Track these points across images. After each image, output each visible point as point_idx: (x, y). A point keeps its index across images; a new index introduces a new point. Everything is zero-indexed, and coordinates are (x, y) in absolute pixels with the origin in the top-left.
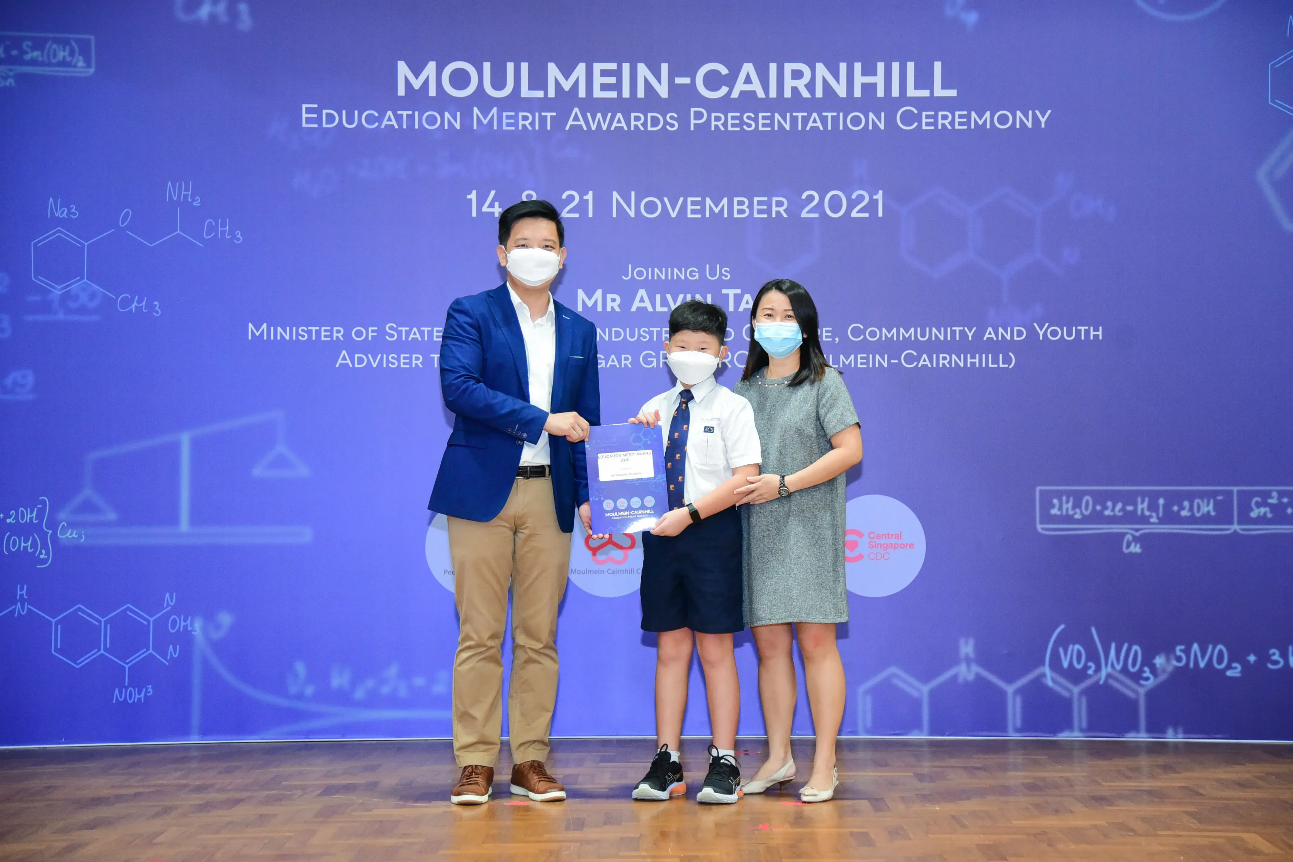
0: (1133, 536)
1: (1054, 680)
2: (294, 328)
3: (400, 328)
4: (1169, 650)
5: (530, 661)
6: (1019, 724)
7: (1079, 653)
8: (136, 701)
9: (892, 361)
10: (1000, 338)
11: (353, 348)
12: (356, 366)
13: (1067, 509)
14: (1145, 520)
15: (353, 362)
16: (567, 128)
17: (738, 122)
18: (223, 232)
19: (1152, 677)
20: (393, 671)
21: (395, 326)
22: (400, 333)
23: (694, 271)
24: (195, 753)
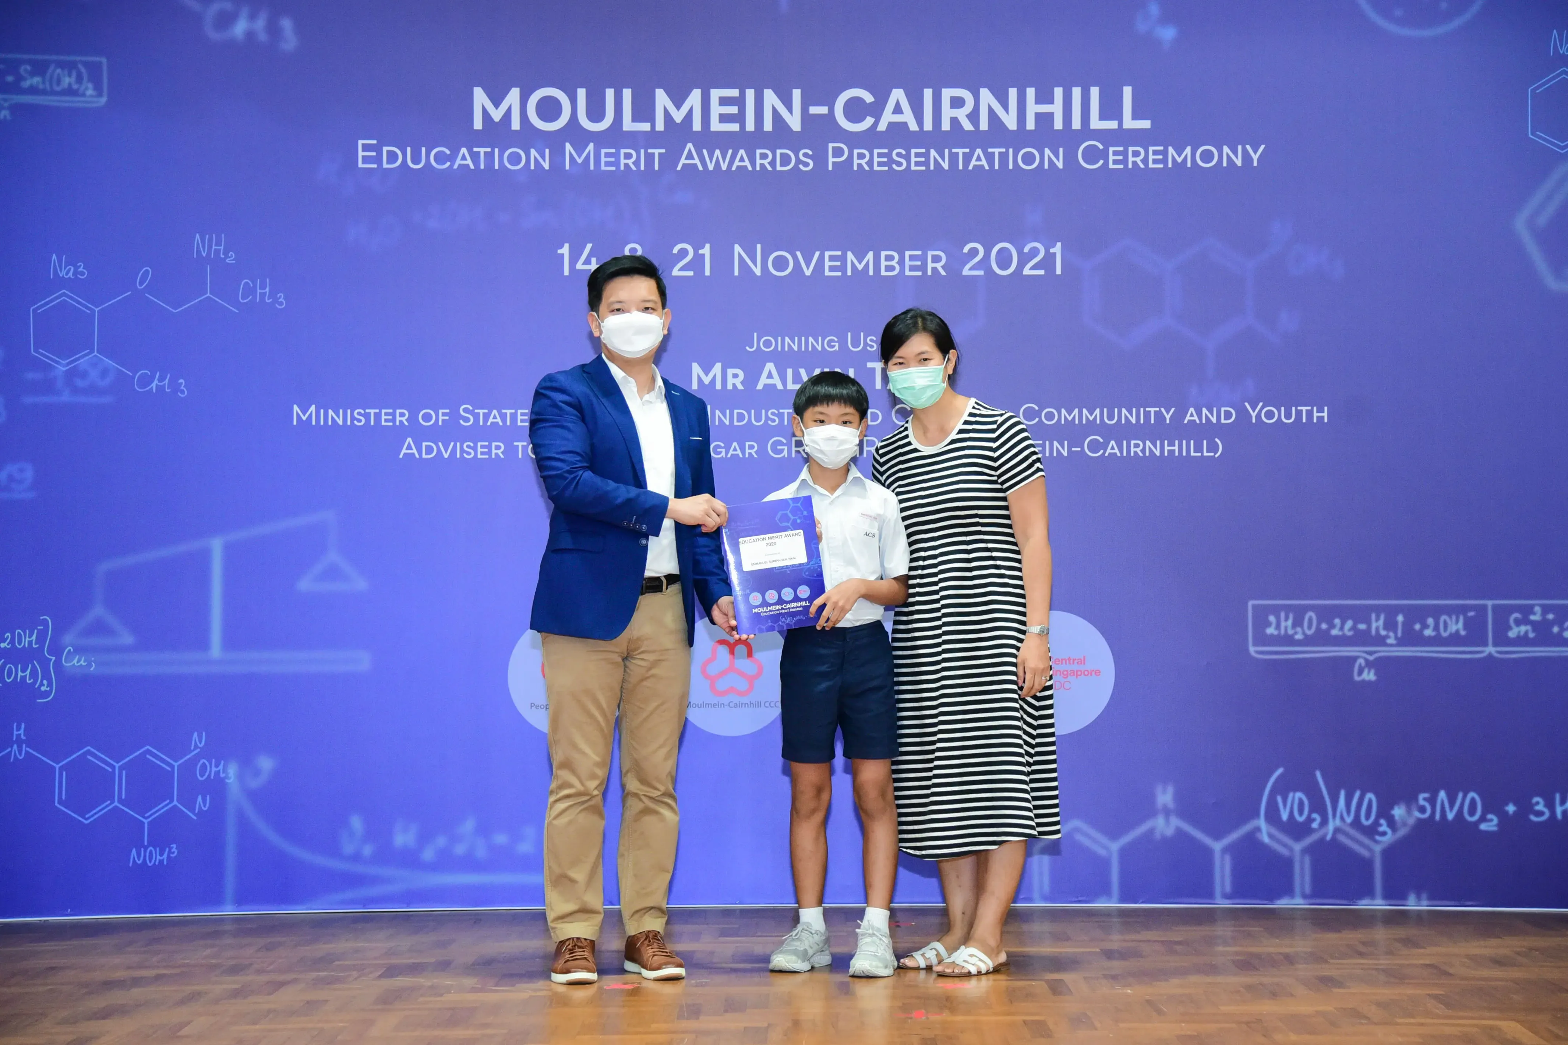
0: (1366, 660)
1: (1271, 836)
2: (349, 411)
3: (476, 411)
4: (1410, 800)
5: (647, 811)
6: (1228, 888)
7: (1301, 804)
8: (157, 863)
9: (1073, 449)
10: (1204, 421)
11: (420, 434)
12: (424, 456)
13: (1286, 628)
14: (1380, 641)
15: (420, 453)
16: (679, 168)
17: (885, 160)
18: (263, 295)
19: (1389, 831)
20: (469, 826)
21: (471, 408)
22: (476, 417)
23: (833, 341)
24: (228, 927)
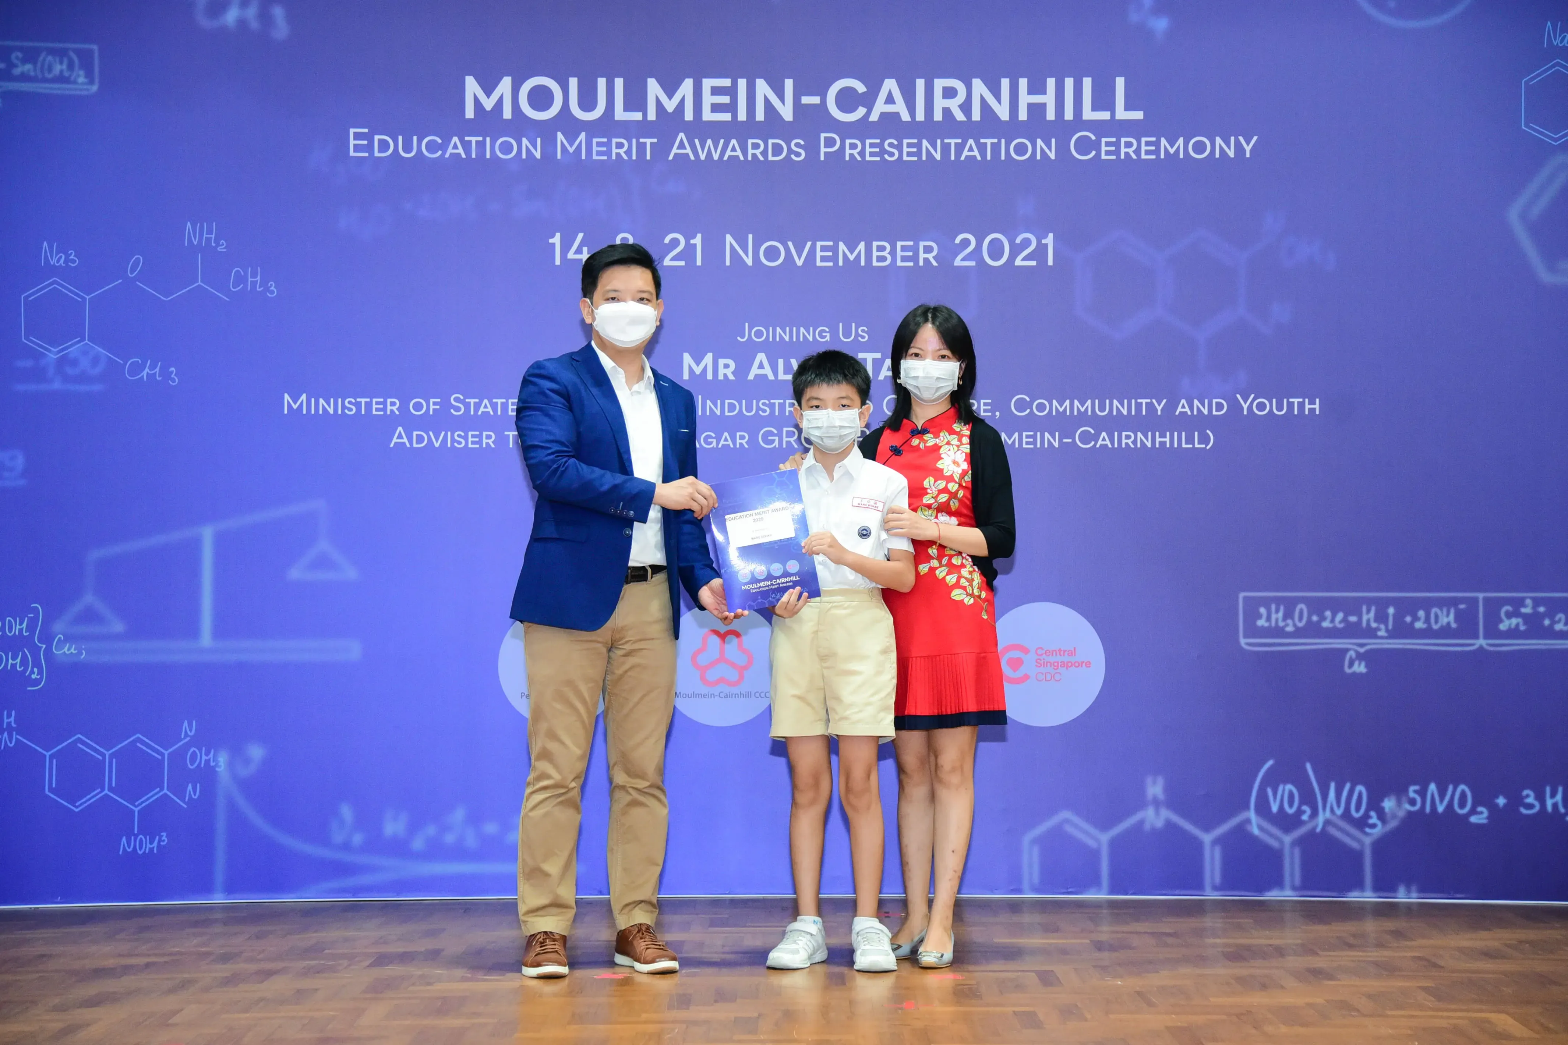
0: (1357, 652)
1: (1261, 828)
2: (340, 400)
3: (467, 400)
4: (1400, 791)
5: (633, 804)
6: (1218, 880)
7: (1291, 796)
8: (147, 852)
9: (1065, 440)
10: (1195, 413)
11: (410, 423)
12: (415, 445)
13: (1277, 620)
14: (1371, 633)
15: (411, 442)
16: (671, 158)
17: (877, 150)
18: (254, 284)
19: (1379, 823)
20: (459, 815)
21: (462, 397)
22: (467, 406)
23: (826, 332)
24: (218, 915)
